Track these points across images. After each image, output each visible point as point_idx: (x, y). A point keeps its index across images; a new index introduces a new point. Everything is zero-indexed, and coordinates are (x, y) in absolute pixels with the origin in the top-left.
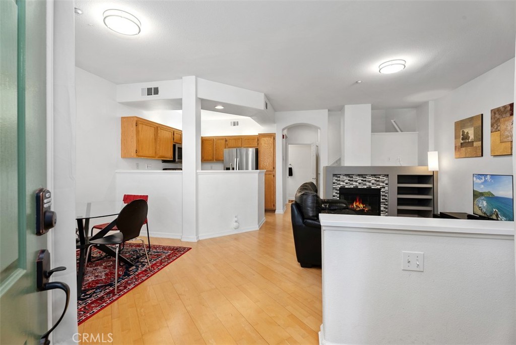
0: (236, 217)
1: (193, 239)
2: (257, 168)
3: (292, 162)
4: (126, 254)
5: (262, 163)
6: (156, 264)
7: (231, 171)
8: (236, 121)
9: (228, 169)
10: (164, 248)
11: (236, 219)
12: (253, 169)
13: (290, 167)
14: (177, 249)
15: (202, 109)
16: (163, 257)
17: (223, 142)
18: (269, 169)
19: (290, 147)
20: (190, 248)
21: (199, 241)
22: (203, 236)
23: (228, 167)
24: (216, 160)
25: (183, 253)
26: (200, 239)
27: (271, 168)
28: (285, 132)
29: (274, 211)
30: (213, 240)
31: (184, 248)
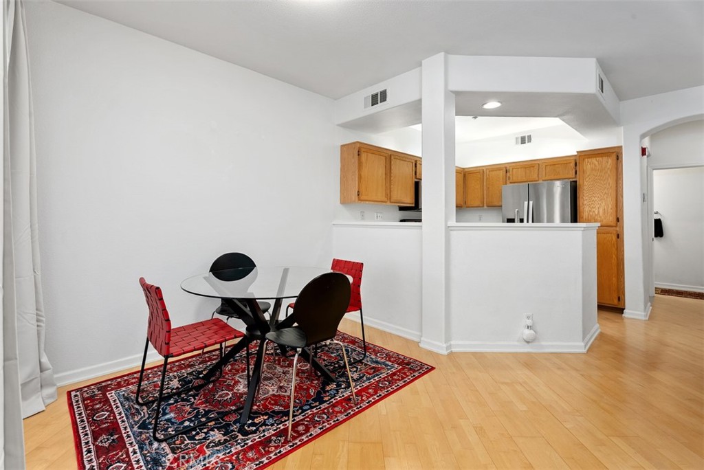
0: (528, 318)
1: (440, 347)
2: (575, 219)
3: (661, 208)
4: (332, 353)
5: (587, 209)
6: (367, 388)
7: (517, 224)
8: (526, 135)
9: (511, 221)
10: (389, 356)
11: (529, 322)
12: (563, 221)
13: (657, 217)
14: (408, 364)
15: (456, 115)
16: (383, 376)
17: (502, 173)
18: (605, 222)
19: (658, 176)
20: (433, 368)
21: (451, 355)
22: (461, 344)
23: (511, 217)
24: (488, 206)
25: (419, 377)
26: (454, 350)
27: (611, 219)
28: (646, 143)
29: (620, 310)
30: (479, 358)
31: (423, 365)
